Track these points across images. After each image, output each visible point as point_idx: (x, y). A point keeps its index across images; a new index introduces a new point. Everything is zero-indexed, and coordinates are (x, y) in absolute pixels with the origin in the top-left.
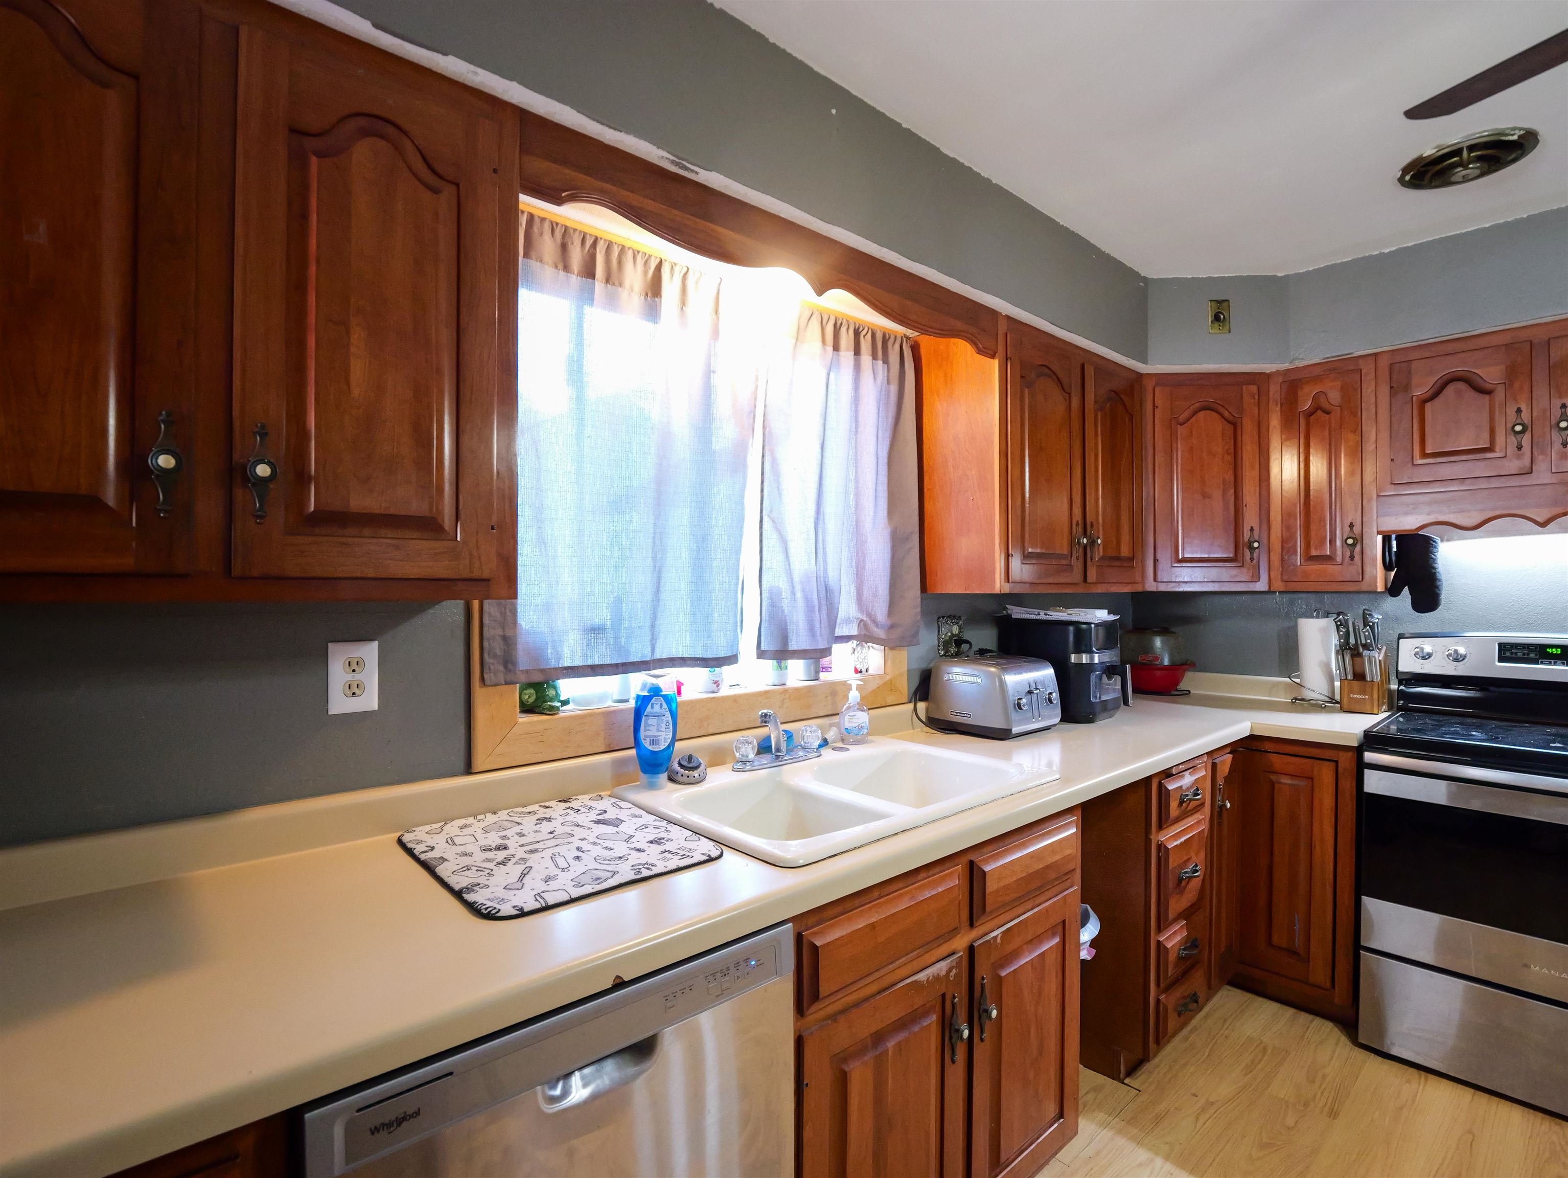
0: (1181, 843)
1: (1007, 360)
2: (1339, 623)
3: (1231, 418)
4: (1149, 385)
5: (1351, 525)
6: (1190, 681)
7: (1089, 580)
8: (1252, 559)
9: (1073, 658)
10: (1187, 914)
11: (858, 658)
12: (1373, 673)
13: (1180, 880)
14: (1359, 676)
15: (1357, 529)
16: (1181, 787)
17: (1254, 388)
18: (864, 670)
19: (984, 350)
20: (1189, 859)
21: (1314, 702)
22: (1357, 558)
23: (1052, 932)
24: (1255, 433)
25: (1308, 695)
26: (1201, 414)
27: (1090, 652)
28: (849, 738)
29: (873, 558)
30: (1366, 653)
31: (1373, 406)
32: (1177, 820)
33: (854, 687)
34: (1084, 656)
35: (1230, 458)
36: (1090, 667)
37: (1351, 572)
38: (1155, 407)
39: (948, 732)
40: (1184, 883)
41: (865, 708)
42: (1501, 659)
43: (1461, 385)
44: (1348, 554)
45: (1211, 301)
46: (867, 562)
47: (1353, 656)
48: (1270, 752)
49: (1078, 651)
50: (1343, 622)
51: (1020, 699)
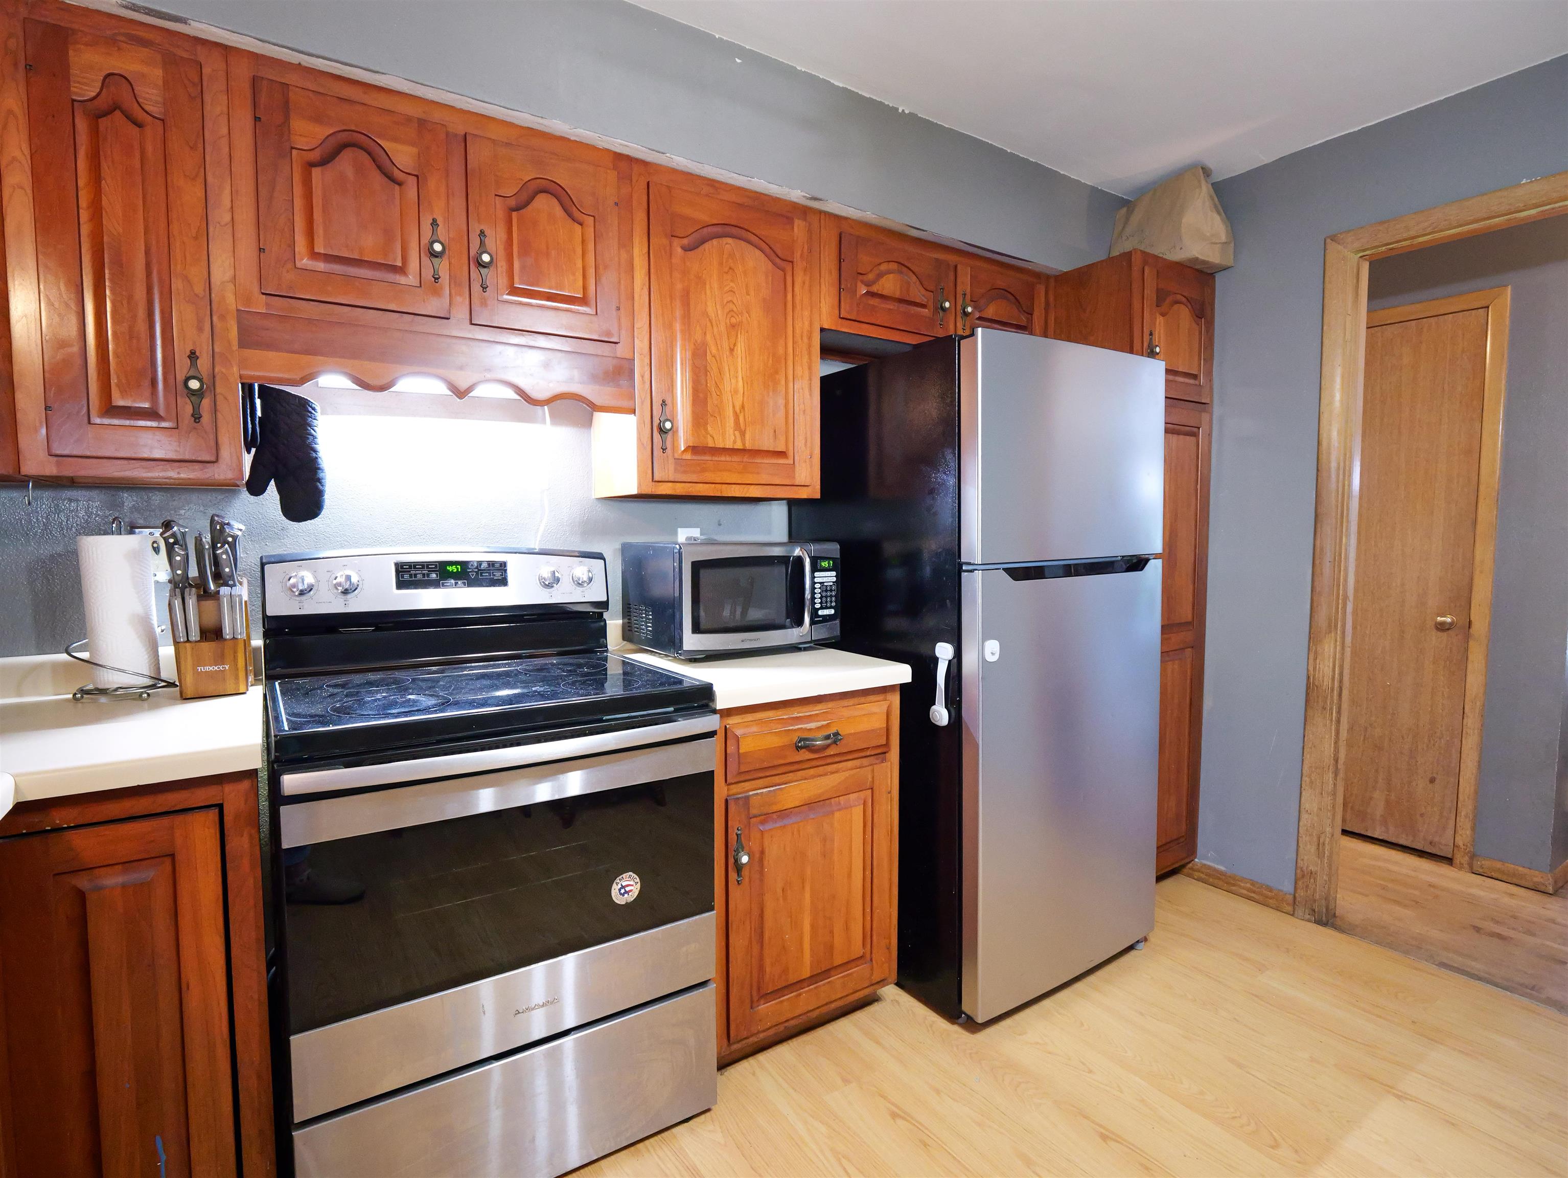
2: (171, 540)
5: (196, 358)
12: (239, 625)
14: (213, 632)
15: (203, 364)
21: (124, 692)
22: (206, 418)
25: (111, 680)
30: (224, 590)
31: (224, 142)
42: (401, 585)
44: (190, 409)
47: (200, 598)
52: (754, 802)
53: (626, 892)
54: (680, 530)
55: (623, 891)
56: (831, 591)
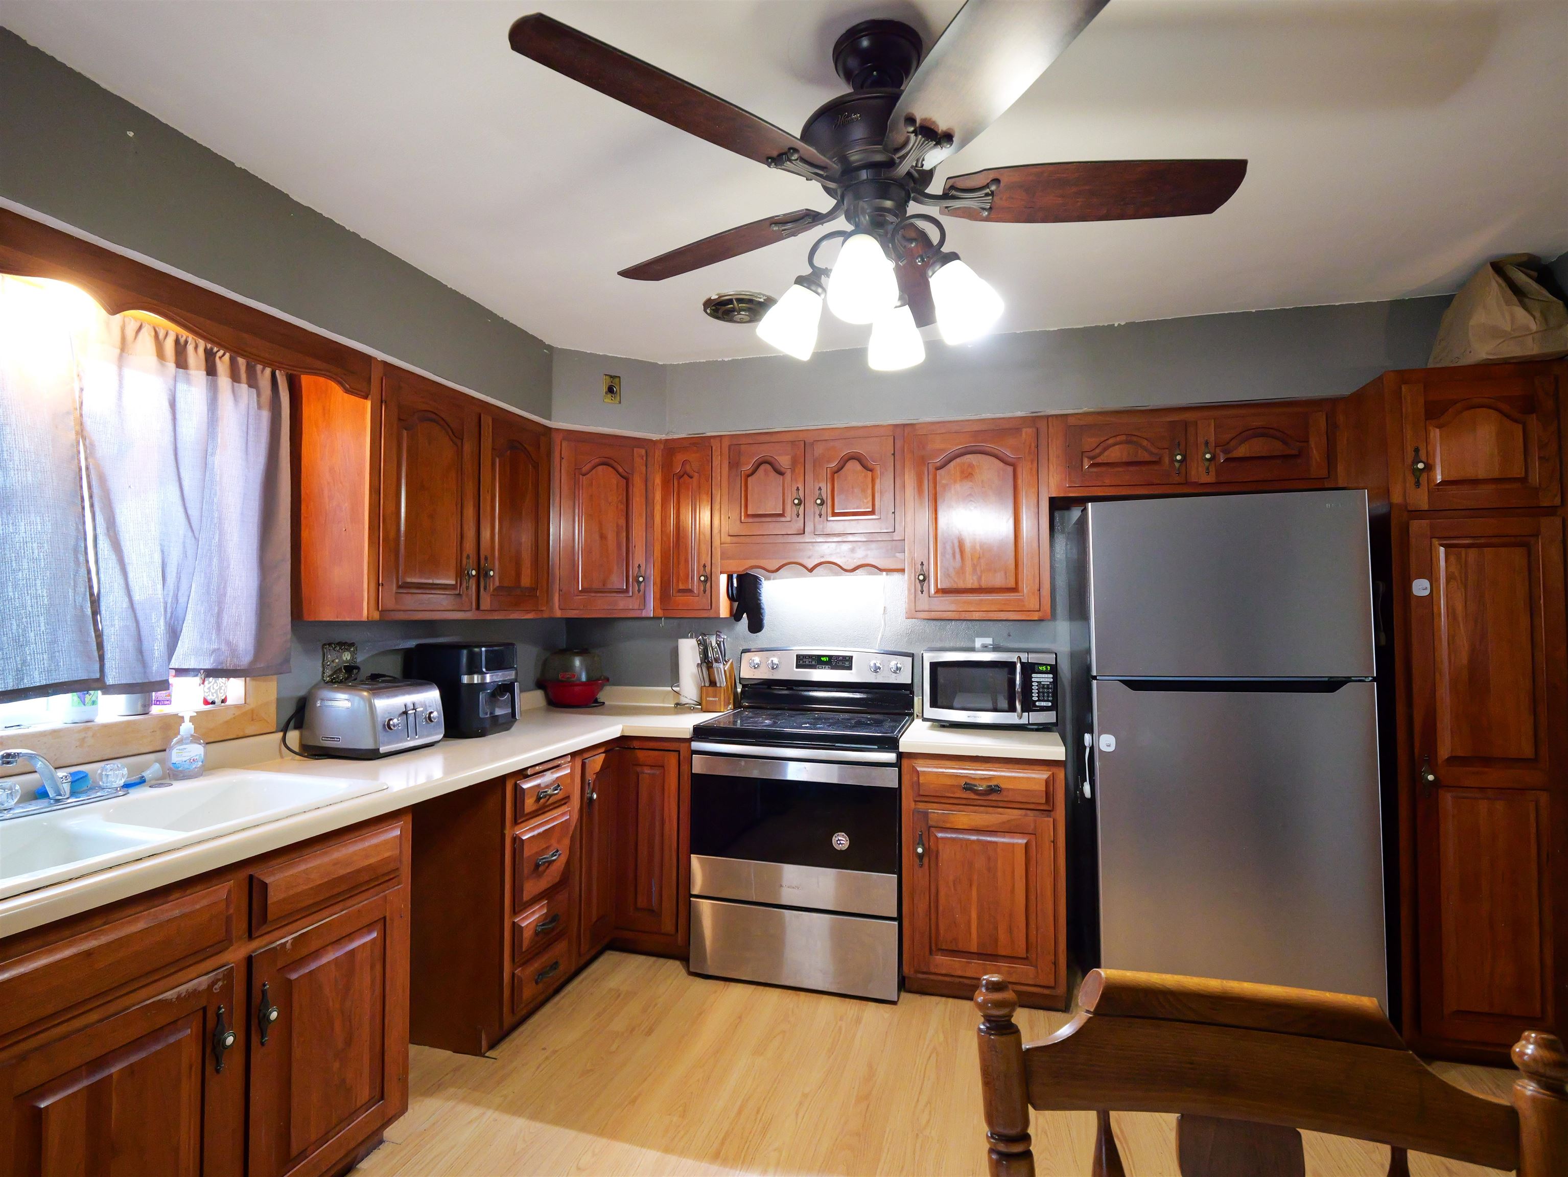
0: (539, 834)
1: (382, 402)
2: (699, 643)
3: (624, 474)
4: (557, 439)
5: (704, 566)
6: (607, 695)
7: (482, 607)
8: (639, 591)
9: (465, 679)
10: (547, 894)
11: (209, 688)
12: (722, 681)
13: (537, 866)
14: (713, 683)
15: (708, 569)
16: (539, 786)
17: (643, 452)
18: (218, 701)
19: (351, 390)
20: (547, 848)
21: (687, 705)
22: (708, 592)
23: (369, 927)
24: (643, 487)
25: (684, 700)
26: (600, 468)
27: (480, 672)
28: (174, 774)
29: (237, 585)
30: (717, 665)
32: (535, 814)
33: (187, 719)
34: (476, 677)
35: (623, 507)
36: (482, 686)
37: (705, 601)
38: (561, 458)
39: (319, 757)
40: (541, 869)
41: (202, 741)
42: (798, 666)
43: (768, 467)
44: (702, 588)
45: (606, 375)
46: (229, 589)
47: (708, 668)
48: (637, 749)
49: (471, 672)
50: (702, 640)
51: (391, 720)
52: (930, 816)
53: (840, 843)
54: (977, 639)
55: (839, 842)
56: (1048, 688)
